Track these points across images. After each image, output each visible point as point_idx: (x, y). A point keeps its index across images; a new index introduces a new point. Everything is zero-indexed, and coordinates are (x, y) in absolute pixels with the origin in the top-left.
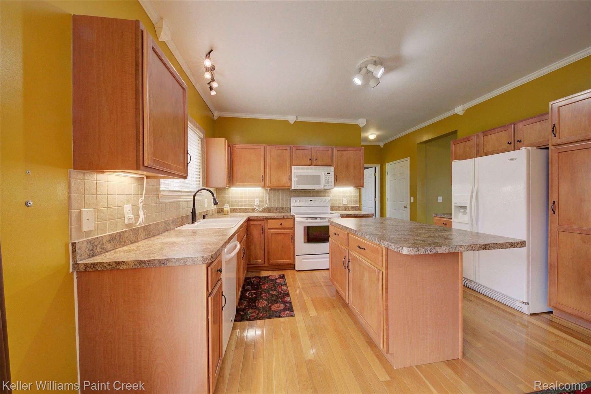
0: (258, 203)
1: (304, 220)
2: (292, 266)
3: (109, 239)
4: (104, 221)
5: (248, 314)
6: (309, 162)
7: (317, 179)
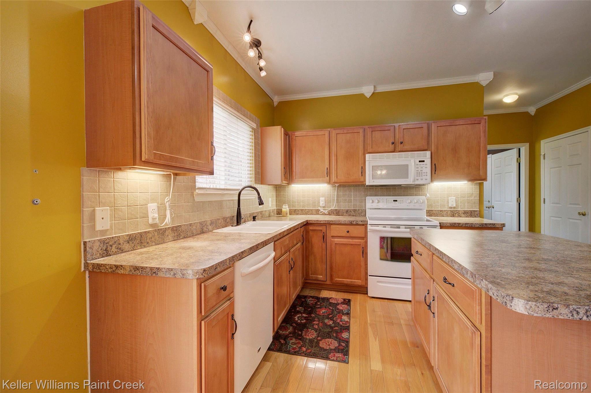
0: (323, 204)
1: (380, 228)
2: (363, 290)
3: (128, 239)
4: (123, 220)
5: (288, 344)
6: (392, 147)
7: (404, 170)
